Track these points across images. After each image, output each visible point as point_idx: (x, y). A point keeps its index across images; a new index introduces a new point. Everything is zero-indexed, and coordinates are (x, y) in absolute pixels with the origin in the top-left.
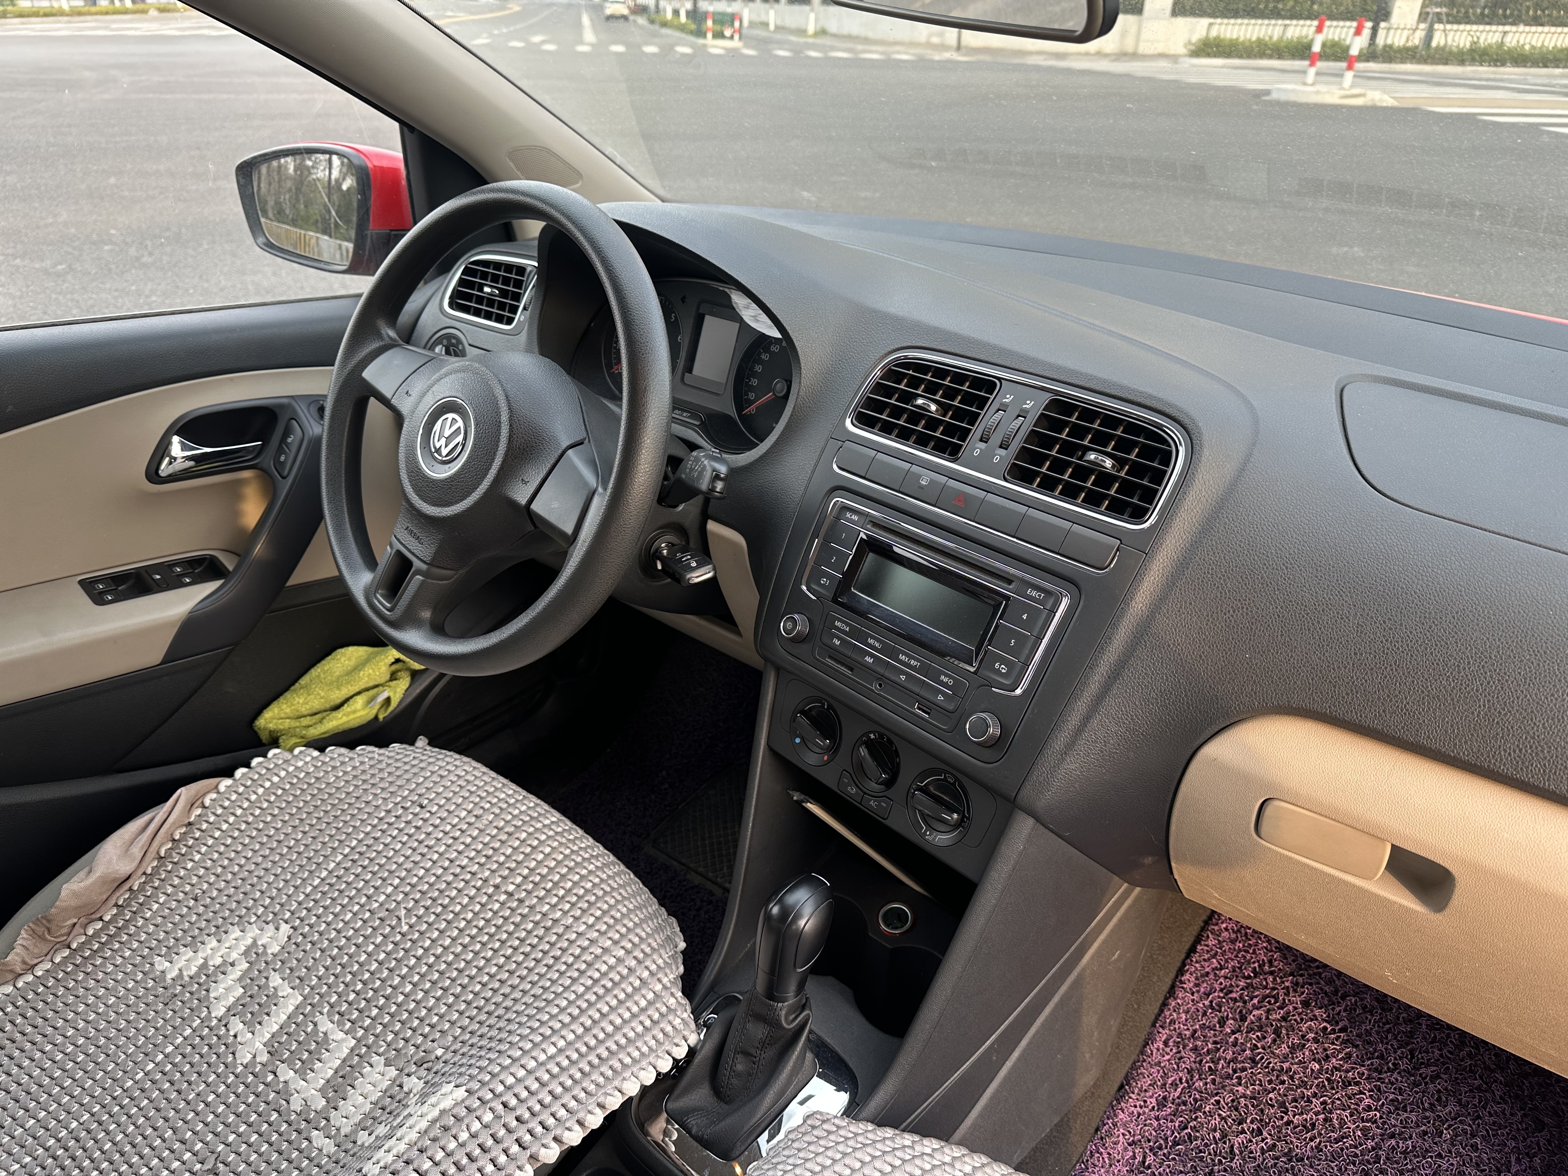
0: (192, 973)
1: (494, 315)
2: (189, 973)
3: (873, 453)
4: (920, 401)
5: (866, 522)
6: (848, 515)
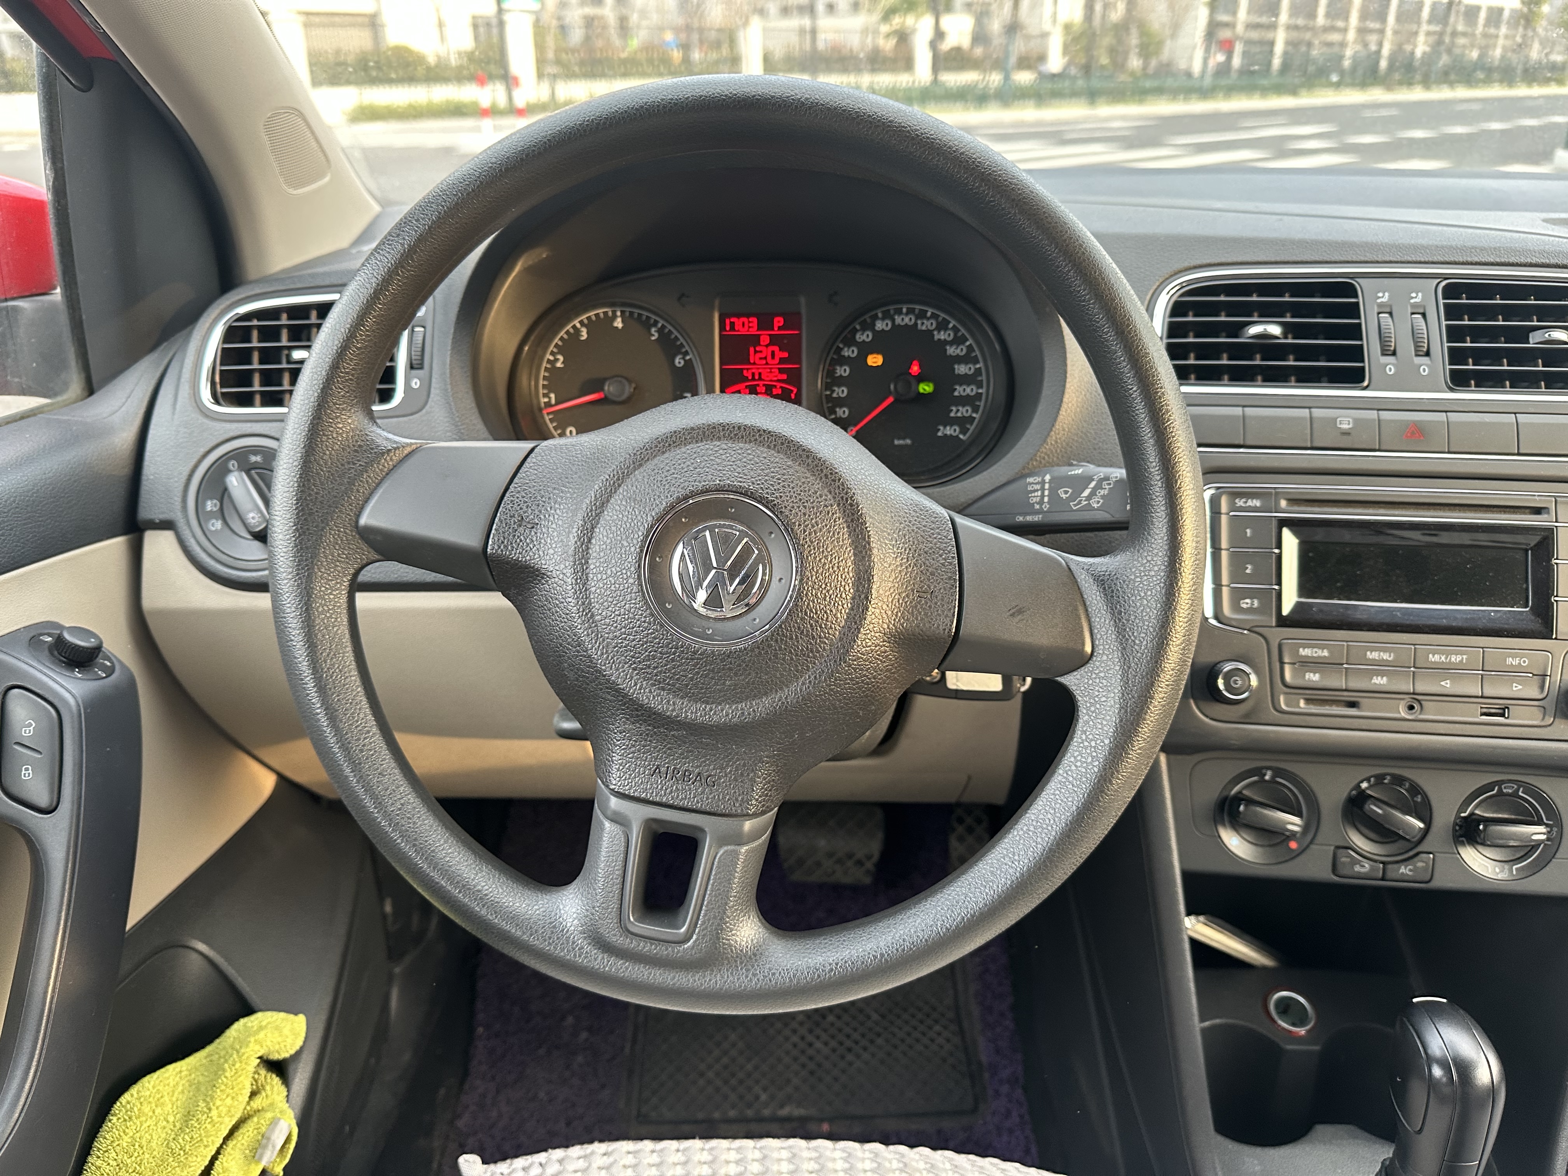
3: (1238, 411)
4: (1254, 330)
5: (1277, 503)
6: (1240, 503)
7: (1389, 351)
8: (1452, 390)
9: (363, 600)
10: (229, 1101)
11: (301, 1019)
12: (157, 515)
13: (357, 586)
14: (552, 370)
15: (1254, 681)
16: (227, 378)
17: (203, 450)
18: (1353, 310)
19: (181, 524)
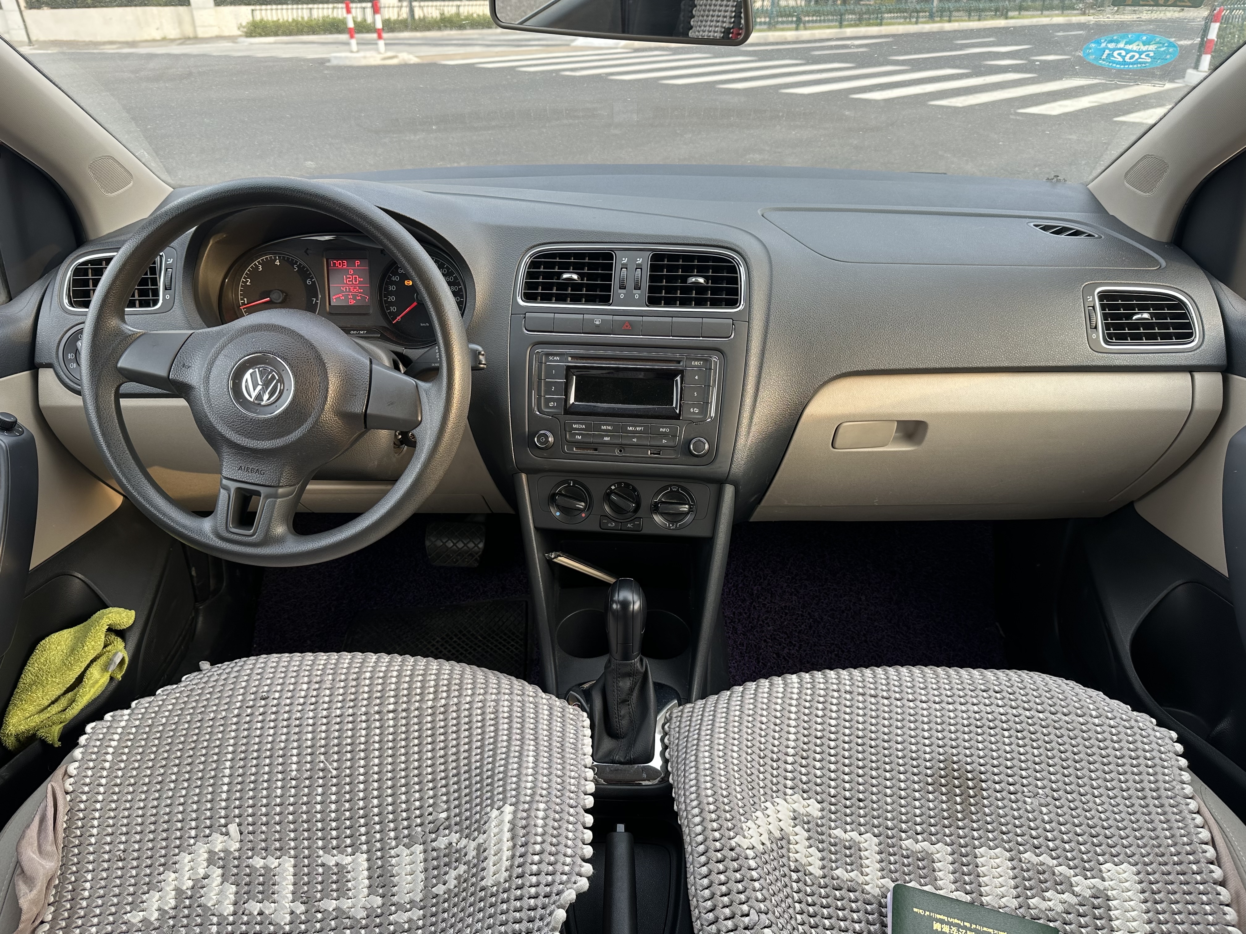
0: (173, 903)
1: (137, 302)
2: (170, 906)
3: (552, 315)
4: (565, 276)
5: (567, 359)
6: (551, 358)
7: (622, 287)
8: (648, 306)
9: (124, 402)
10: (93, 643)
11: (133, 612)
12: (44, 361)
13: (119, 396)
14: (245, 286)
15: (551, 439)
16: (76, 294)
17: (65, 329)
18: (610, 267)
19: (56, 364)
